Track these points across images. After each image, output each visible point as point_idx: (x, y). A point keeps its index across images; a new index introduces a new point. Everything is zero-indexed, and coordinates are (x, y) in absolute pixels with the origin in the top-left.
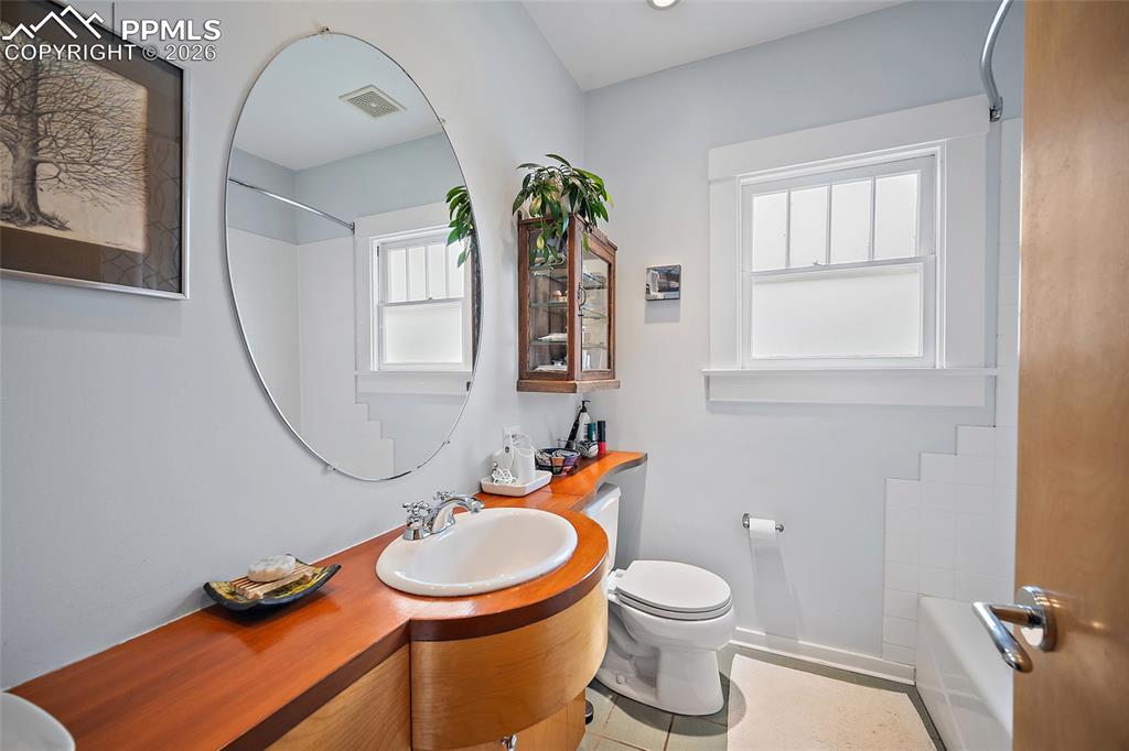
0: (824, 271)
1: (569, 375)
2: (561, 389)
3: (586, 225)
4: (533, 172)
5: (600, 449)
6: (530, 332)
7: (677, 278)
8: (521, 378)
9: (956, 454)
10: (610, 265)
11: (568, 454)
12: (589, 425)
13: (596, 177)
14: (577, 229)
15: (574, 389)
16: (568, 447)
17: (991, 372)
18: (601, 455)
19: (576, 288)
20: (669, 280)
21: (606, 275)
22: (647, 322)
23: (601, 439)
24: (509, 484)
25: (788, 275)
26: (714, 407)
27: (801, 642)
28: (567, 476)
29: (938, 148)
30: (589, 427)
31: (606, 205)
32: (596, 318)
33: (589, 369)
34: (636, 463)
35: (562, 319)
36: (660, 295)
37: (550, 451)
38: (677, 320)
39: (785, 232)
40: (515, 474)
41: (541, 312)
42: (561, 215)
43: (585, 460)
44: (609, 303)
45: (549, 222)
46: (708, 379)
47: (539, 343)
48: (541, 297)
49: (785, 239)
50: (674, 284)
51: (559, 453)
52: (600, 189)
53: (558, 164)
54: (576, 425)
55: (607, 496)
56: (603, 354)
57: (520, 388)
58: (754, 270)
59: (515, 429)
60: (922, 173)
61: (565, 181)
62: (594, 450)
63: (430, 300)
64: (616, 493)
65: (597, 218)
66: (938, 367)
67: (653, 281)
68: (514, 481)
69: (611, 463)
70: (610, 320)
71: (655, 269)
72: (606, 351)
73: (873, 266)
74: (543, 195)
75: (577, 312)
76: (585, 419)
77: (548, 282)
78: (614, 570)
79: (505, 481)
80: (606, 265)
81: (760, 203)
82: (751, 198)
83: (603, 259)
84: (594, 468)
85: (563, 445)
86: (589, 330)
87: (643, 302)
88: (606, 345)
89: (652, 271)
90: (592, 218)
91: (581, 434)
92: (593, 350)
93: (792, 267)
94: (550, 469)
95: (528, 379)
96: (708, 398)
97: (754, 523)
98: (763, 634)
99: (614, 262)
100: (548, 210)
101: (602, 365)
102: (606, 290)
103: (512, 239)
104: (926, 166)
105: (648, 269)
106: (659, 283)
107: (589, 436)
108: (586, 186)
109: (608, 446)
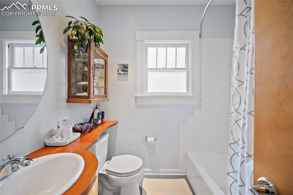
0: (165, 69)
1: (88, 97)
2: (84, 102)
3: (96, 45)
4: (73, 20)
5: (102, 121)
6: (73, 81)
7: (127, 68)
8: (68, 98)
9: (193, 116)
10: (105, 61)
11: (89, 124)
12: (98, 113)
13: (99, 29)
14: (92, 45)
15: (90, 102)
16: (90, 122)
17: (200, 97)
18: (103, 123)
19: (91, 66)
20: (125, 68)
21: (104, 64)
22: (118, 80)
23: (103, 117)
24: (59, 142)
25: (156, 69)
26: (137, 106)
27: (160, 170)
28: (88, 133)
29: (190, 42)
30: (99, 114)
31: (103, 39)
32: (100, 78)
33: (98, 95)
34: (114, 125)
35: (86, 77)
36: (122, 73)
37: (82, 124)
38: (127, 80)
39: (156, 59)
40: (62, 136)
41: (79, 74)
42: (85, 39)
43: (96, 125)
44: (105, 73)
45: (80, 41)
46: (136, 98)
47: (76, 85)
48: (78, 69)
49: (156, 60)
50: (126, 69)
51: (86, 125)
52: (101, 33)
53: (84, 21)
54: (93, 114)
55: (104, 137)
56: (103, 90)
57: (68, 101)
58: (148, 68)
59: (66, 118)
60: (186, 48)
61: (87, 27)
62: (100, 122)
63: (35, 68)
64: (108, 135)
65: (100, 43)
66: (190, 95)
67: (120, 68)
68: (61, 140)
69: (106, 125)
70: (105, 79)
71: (120, 64)
72: (104, 89)
73: (176, 69)
74: (77, 30)
75: (92, 75)
76: (97, 111)
77: (82, 64)
78: (106, 161)
79: (57, 140)
80: (104, 61)
81: (150, 49)
82: (148, 48)
83: (103, 59)
84: (100, 128)
85: (88, 121)
86: (97, 81)
87: (117, 74)
88: (104, 87)
89: (119, 65)
90: (98, 43)
91: (96, 116)
92: (99, 88)
93: (158, 68)
94: (81, 131)
95: (71, 98)
96: (136, 103)
97: (148, 139)
98: (151, 170)
99: (107, 60)
100: (80, 36)
101: (103, 93)
102: (104, 69)
103: (65, 45)
104: (187, 46)
105: (118, 64)
106: (122, 69)
107: (98, 117)
108: (95, 31)
109: (105, 119)
